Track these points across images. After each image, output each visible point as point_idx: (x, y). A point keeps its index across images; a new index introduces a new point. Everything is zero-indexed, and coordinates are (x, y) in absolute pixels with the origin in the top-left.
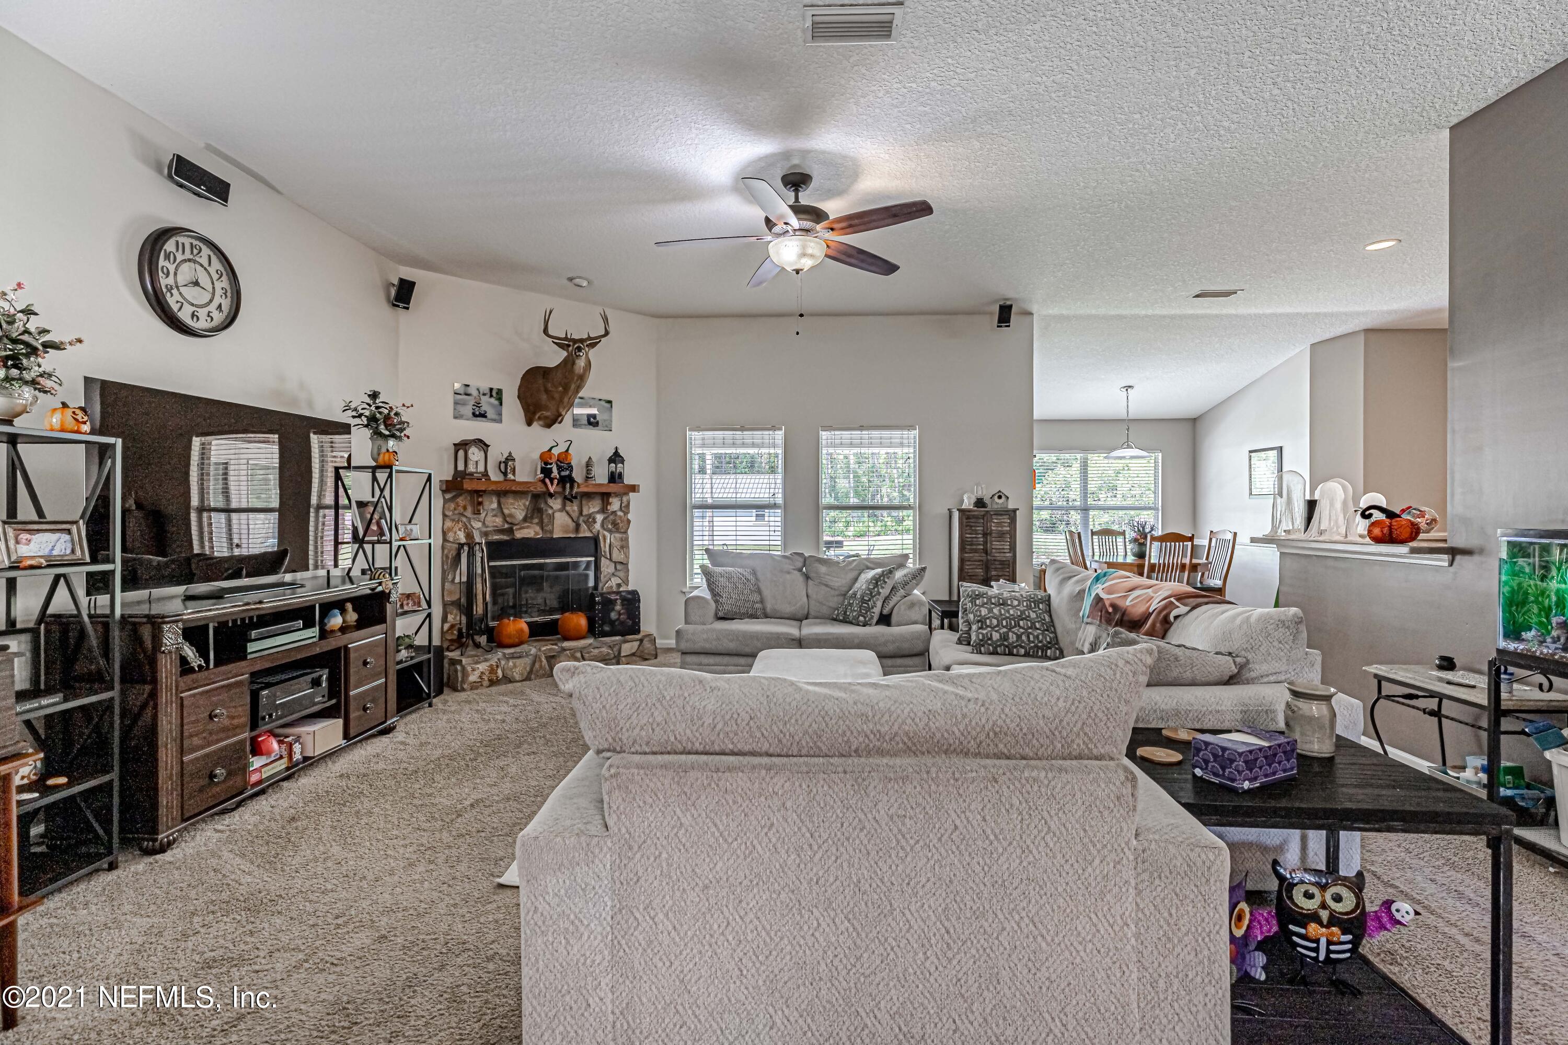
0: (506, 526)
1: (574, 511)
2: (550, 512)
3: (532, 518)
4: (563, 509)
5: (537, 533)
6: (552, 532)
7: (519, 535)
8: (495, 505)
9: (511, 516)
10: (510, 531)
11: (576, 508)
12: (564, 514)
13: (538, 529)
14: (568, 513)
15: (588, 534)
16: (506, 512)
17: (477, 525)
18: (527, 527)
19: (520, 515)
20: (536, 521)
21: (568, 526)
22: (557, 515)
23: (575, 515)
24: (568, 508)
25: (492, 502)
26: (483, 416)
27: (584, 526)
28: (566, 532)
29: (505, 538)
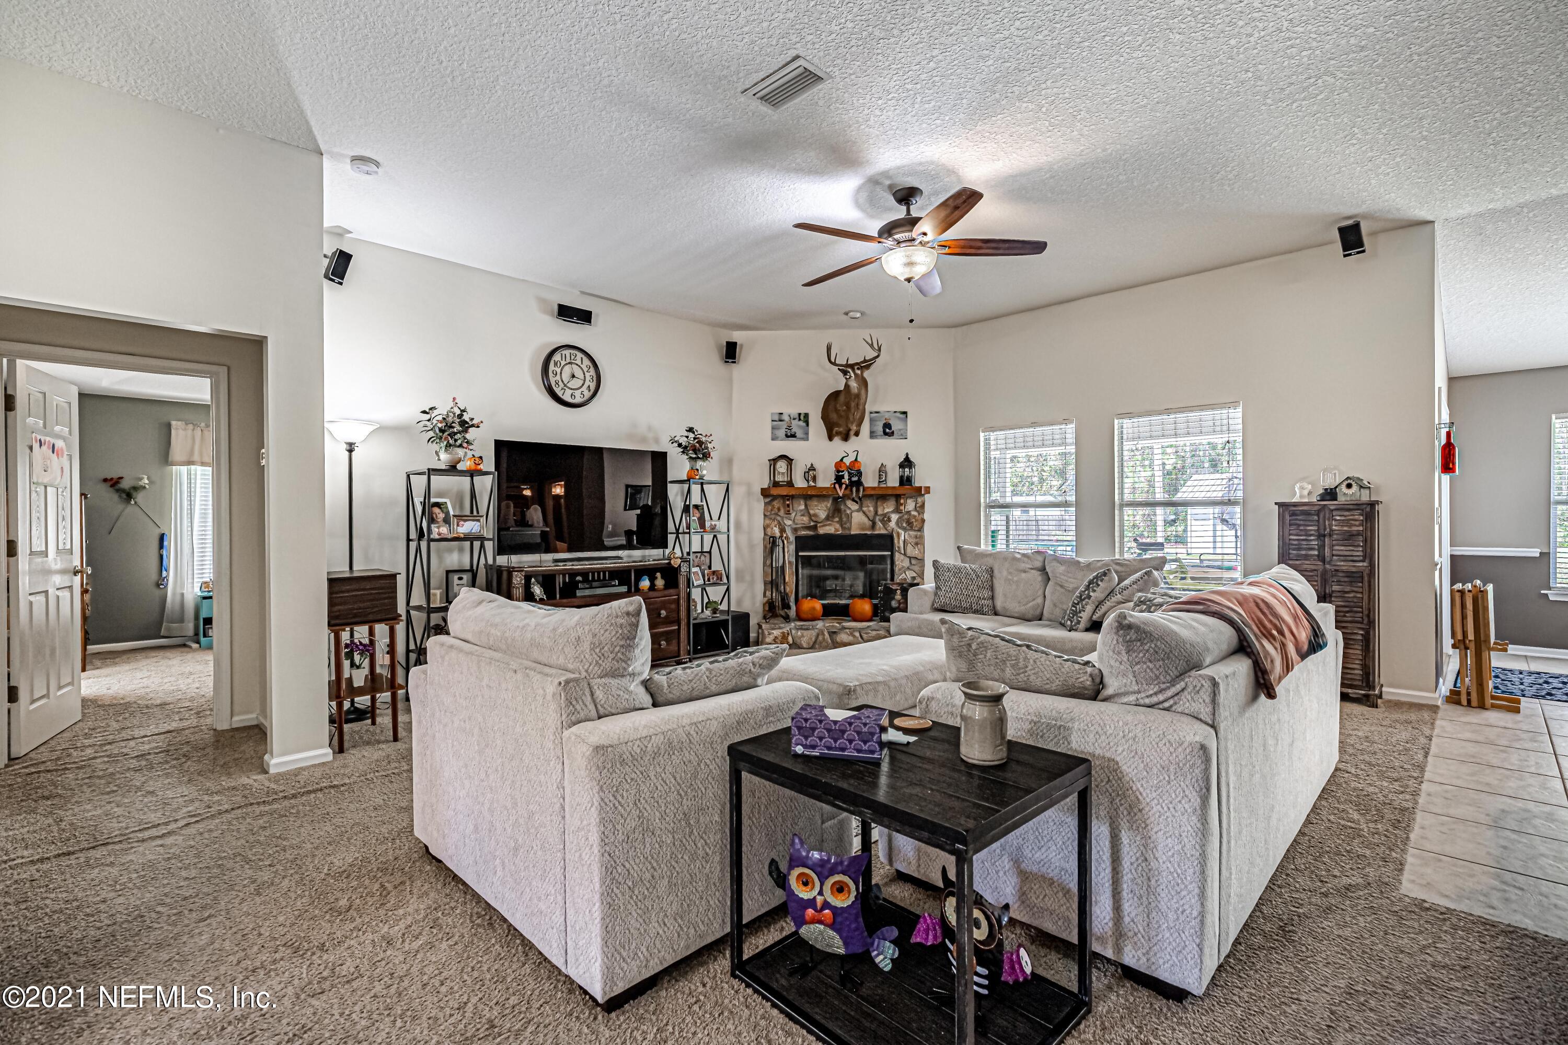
0: (812, 524)
1: (870, 511)
2: (848, 512)
3: (833, 517)
4: (860, 510)
5: (837, 530)
6: (850, 529)
7: (822, 531)
8: (803, 507)
9: (815, 515)
10: (815, 528)
11: (872, 509)
12: (861, 514)
13: (838, 526)
14: (864, 513)
15: (883, 532)
16: (812, 512)
17: (788, 522)
18: (829, 525)
19: (822, 515)
20: (837, 519)
21: (864, 524)
22: (854, 514)
23: (871, 515)
24: (865, 509)
25: (800, 504)
26: (793, 436)
27: (879, 524)
28: (863, 529)
29: (811, 533)
